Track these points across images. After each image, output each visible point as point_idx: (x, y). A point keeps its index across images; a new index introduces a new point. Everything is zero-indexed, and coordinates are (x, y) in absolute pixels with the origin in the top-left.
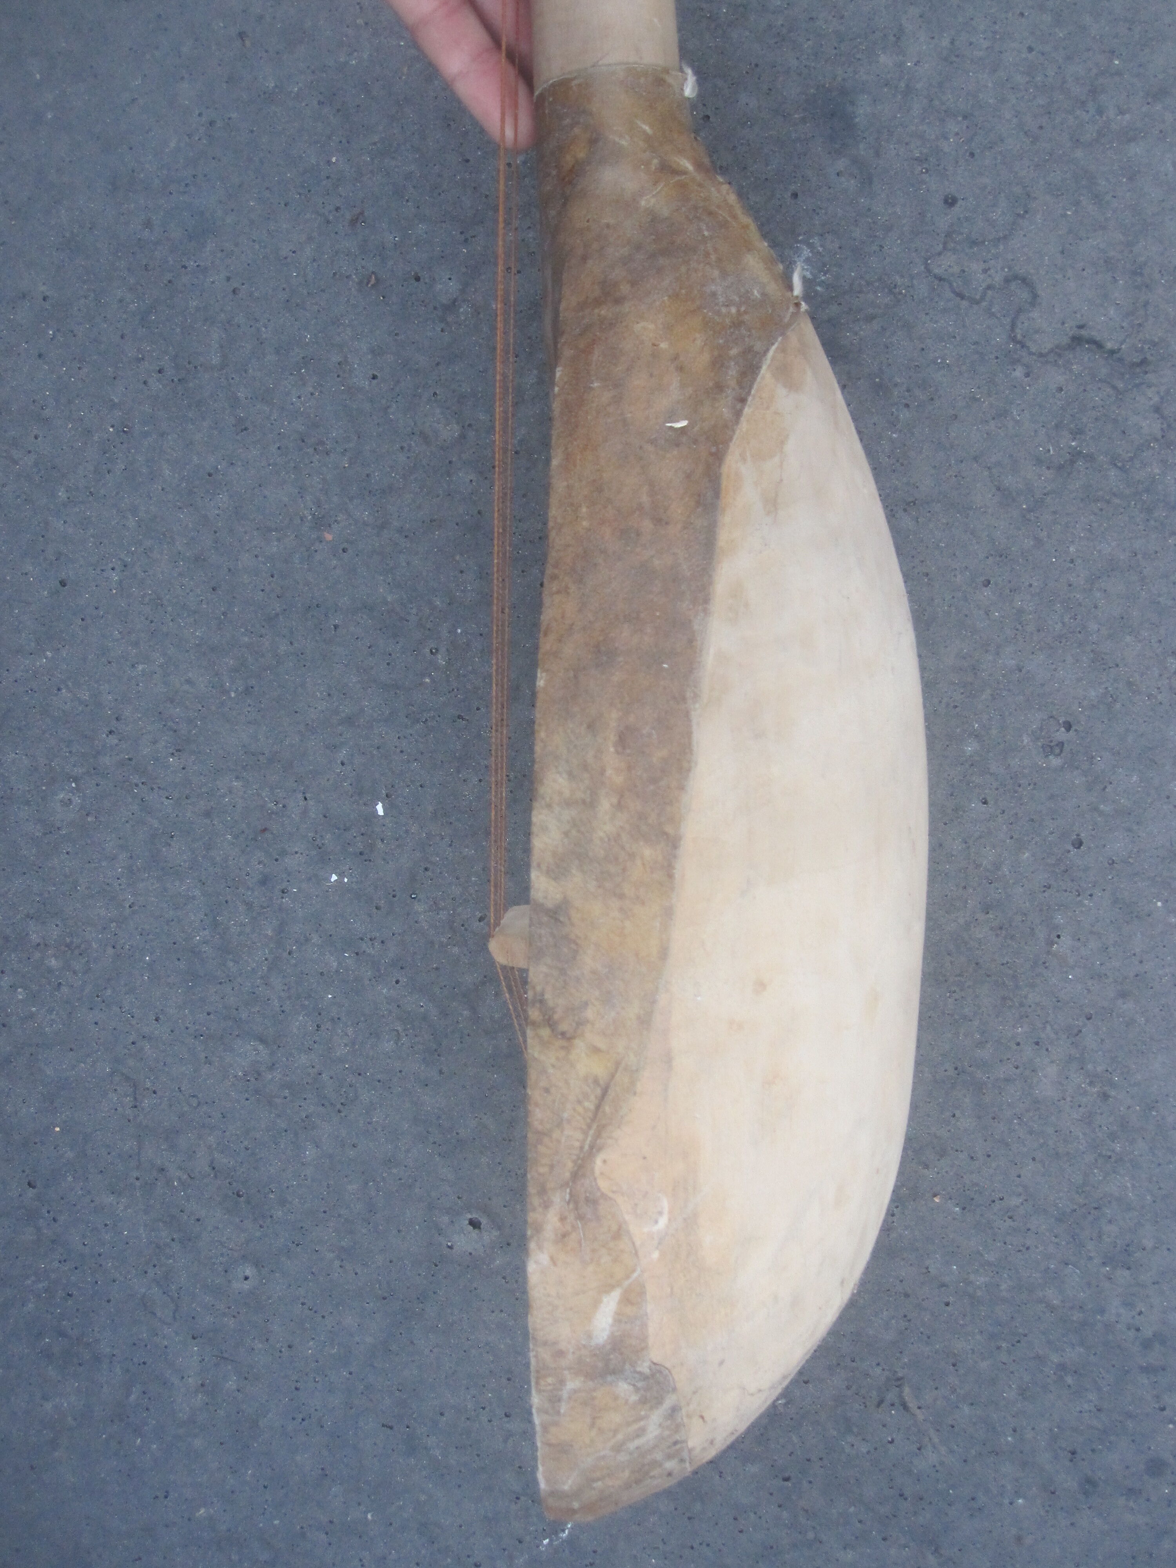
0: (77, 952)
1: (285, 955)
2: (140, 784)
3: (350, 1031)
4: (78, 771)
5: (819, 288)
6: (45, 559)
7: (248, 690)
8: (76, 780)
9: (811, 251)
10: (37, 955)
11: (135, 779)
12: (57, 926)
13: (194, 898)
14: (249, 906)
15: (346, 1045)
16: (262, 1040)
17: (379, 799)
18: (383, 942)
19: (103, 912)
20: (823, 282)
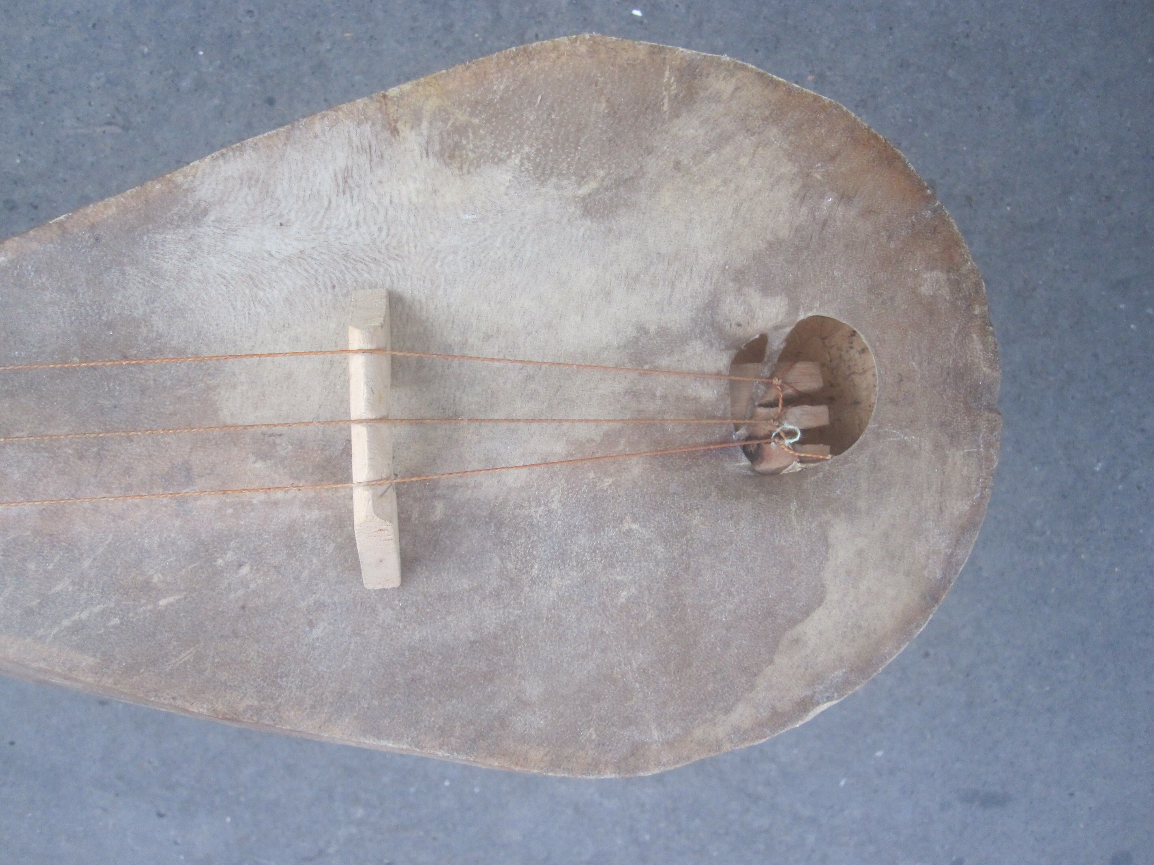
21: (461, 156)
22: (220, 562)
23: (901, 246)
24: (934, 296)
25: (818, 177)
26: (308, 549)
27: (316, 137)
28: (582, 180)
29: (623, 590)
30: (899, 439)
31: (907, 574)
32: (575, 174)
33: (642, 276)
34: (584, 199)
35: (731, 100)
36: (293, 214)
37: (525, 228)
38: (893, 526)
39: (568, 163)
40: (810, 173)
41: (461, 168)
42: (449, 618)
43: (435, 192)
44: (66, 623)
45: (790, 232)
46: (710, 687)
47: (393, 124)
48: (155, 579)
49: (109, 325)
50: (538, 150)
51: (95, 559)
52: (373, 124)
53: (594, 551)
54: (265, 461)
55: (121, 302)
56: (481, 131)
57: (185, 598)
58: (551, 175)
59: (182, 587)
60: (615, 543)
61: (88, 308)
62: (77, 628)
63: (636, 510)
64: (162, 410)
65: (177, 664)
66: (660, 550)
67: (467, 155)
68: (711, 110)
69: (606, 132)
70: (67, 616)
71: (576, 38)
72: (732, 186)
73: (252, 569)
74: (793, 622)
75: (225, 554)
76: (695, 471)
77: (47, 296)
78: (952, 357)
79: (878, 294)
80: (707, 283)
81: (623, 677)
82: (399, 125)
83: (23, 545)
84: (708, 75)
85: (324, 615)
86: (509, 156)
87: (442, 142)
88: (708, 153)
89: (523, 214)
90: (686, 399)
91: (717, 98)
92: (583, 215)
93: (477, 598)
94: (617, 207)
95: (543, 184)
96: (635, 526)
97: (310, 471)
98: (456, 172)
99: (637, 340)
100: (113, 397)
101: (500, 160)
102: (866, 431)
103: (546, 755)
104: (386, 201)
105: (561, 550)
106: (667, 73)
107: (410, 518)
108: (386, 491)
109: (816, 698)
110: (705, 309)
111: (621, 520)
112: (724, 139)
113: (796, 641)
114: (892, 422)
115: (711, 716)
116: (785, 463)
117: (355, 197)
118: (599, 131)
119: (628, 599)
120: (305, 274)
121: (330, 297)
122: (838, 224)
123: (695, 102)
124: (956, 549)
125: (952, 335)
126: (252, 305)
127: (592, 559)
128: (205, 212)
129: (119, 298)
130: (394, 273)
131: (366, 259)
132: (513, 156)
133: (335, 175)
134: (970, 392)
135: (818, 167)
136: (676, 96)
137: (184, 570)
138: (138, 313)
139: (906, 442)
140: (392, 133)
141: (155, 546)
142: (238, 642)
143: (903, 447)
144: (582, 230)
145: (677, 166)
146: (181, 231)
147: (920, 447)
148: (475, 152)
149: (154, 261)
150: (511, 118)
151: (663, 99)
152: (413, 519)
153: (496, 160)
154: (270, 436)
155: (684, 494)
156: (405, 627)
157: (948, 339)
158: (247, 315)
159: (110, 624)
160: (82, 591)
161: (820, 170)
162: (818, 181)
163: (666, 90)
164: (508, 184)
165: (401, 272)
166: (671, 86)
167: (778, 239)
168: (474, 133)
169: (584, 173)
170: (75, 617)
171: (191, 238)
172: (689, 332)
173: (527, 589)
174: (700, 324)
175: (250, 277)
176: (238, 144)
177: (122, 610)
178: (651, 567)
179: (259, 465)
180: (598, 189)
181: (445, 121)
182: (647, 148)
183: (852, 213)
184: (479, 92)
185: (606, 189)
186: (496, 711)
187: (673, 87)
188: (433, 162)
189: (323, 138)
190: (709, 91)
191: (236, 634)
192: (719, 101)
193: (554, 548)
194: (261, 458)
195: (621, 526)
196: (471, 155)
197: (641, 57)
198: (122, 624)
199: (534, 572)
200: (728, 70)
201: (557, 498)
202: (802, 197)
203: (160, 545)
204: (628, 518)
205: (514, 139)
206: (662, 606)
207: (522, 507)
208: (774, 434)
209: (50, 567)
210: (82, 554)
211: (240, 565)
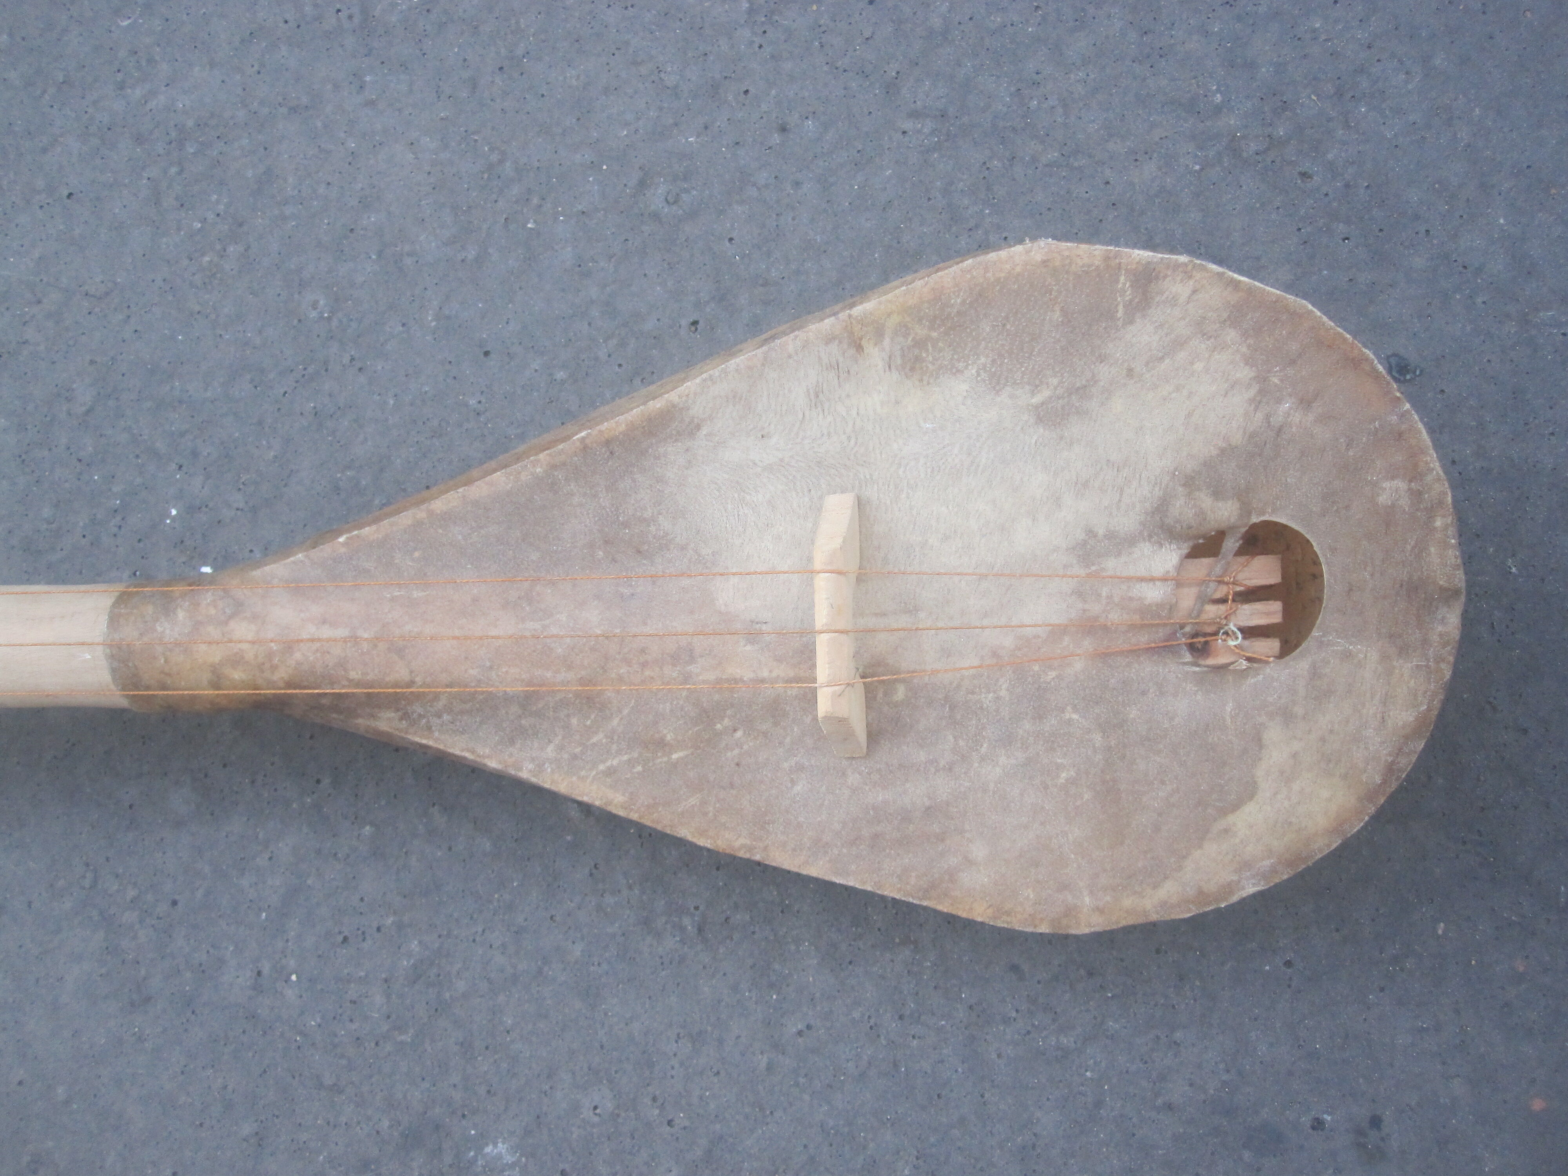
0: (207, 280)
1: (137, 452)
2: (304, 373)
3: (67, 485)
4: (335, 323)
5: (472, 1154)
6: (513, 344)
7: (337, 489)
8: (329, 319)
9: (507, 1164)
10: (218, 247)
11: (310, 370)
12: (232, 270)
13: (206, 390)
14: (182, 434)
15: (60, 479)
16: (88, 412)
17: (214, 572)
18: (115, 535)
19: (226, 310)
20: (477, 1160)
21: (922, 368)
22: (719, 726)
23: (1360, 453)
24: (1393, 506)
25: (1276, 381)
26: (790, 719)
27: (790, 357)
28: (1035, 389)
29: (1063, 772)
30: (1343, 648)
31: (1344, 777)
32: (1029, 384)
33: (1092, 481)
34: (1036, 407)
35: (1188, 303)
36: (772, 426)
37: (981, 436)
38: (1331, 731)
39: (1023, 372)
40: (1268, 377)
41: (921, 380)
42: (908, 785)
43: (897, 402)
44: (602, 767)
45: (1243, 438)
46: (1140, 865)
47: (858, 342)
48: (669, 737)
49: (626, 525)
50: (994, 361)
51: (621, 719)
52: (840, 342)
53: (1038, 736)
54: (753, 645)
55: (633, 504)
56: (940, 344)
57: (692, 754)
58: (1005, 385)
59: (690, 745)
60: (1056, 730)
61: (608, 510)
62: (610, 772)
63: (1076, 701)
64: (669, 599)
65: (687, 807)
66: (1098, 738)
67: (927, 367)
68: (1166, 314)
69: (1059, 341)
70: (603, 762)
71: (1032, 247)
72: (1185, 392)
73: (744, 733)
74: (1224, 812)
75: (723, 720)
76: (1135, 668)
77: (576, 500)
78: (1406, 570)
79: (1333, 503)
80: (1157, 489)
81: (1060, 847)
82: (864, 343)
83: (567, 705)
84: (1165, 277)
85: (803, 775)
86: (966, 367)
87: (903, 356)
88: (1162, 359)
89: (979, 423)
90: (1131, 599)
91: (1173, 301)
92: (1036, 423)
93: (933, 770)
94: (1068, 415)
95: (998, 393)
96: (1075, 716)
97: (790, 654)
98: (917, 383)
99: (1085, 543)
100: (631, 586)
101: (958, 371)
102: (1309, 639)
103: (989, 908)
104: (854, 412)
105: (1007, 733)
106: (1122, 279)
107: (875, 698)
108: (843, 691)
109: (1242, 884)
110: (1153, 513)
111: (1063, 710)
112: (1179, 344)
113: (1226, 831)
114: (1337, 631)
115: (1140, 889)
116: (1232, 659)
117: (826, 411)
118: (1053, 340)
119: (1067, 780)
120: (784, 480)
121: (807, 499)
122: (1294, 429)
123: (1150, 307)
124: (1397, 757)
125: (1409, 547)
126: (740, 507)
127: (1035, 743)
128: (698, 427)
129: (633, 502)
130: (862, 477)
131: (838, 465)
132: (970, 367)
133: (808, 391)
134: (1424, 605)
135: (1277, 371)
136: (1131, 301)
137: (690, 732)
138: (648, 514)
139: (1350, 652)
140: (857, 350)
141: (668, 711)
142: (734, 792)
143: (1347, 656)
144: (1035, 438)
145: (1130, 372)
146: (680, 444)
147: (1366, 657)
148: (934, 364)
149: (658, 470)
150: (968, 330)
151: (1117, 305)
152: (878, 698)
153: (954, 370)
154: (757, 623)
155: (1122, 689)
156: (870, 790)
157: (1403, 551)
158: (736, 516)
159: (635, 770)
160: (613, 743)
161: (1278, 374)
162: (1276, 385)
163: (1120, 297)
164: (965, 394)
165: (868, 477)
166: (1126, 292)
167: (1230, 445)
168: (933, 346)
169: (1037, 382)
170: (609, 764)
171: (687, 450)
172: (1137, 534)
173: (976, 765)
174: (1149, 527)
175: (737, 482)
176: (723, 366)
177: (643, 760)
178: (1089, 753)
179: (748, 648)
180: (1051, 398)
181: (906, 336)
182: (1100, 356)
183: (1311, 417)
184: (938, 307)
185: (1059, 398)
186: (946, 867)
187: (1128, 293)
188: (895, 375)
189: (795, 358)
190: (1165, 295)
191: (732, 785)
192: (1176, 305)
193: (1001, 731)
194: (750, 642)
195: (1063, 715)
196: (931, 367)
197: (1097, 263)
198: (644, 771)
199: (983, 750)
200: (1186, 273)
201: (1004, 686)
202: (1255, 403)
203: (671, 711)
204: (1069, 708)
205: (971, 351)
206: (1098, 789)
207: (973, 693)
208: (1222, 631)
209: (589, 723)
210: (612, 714)
211: (735, 730)
